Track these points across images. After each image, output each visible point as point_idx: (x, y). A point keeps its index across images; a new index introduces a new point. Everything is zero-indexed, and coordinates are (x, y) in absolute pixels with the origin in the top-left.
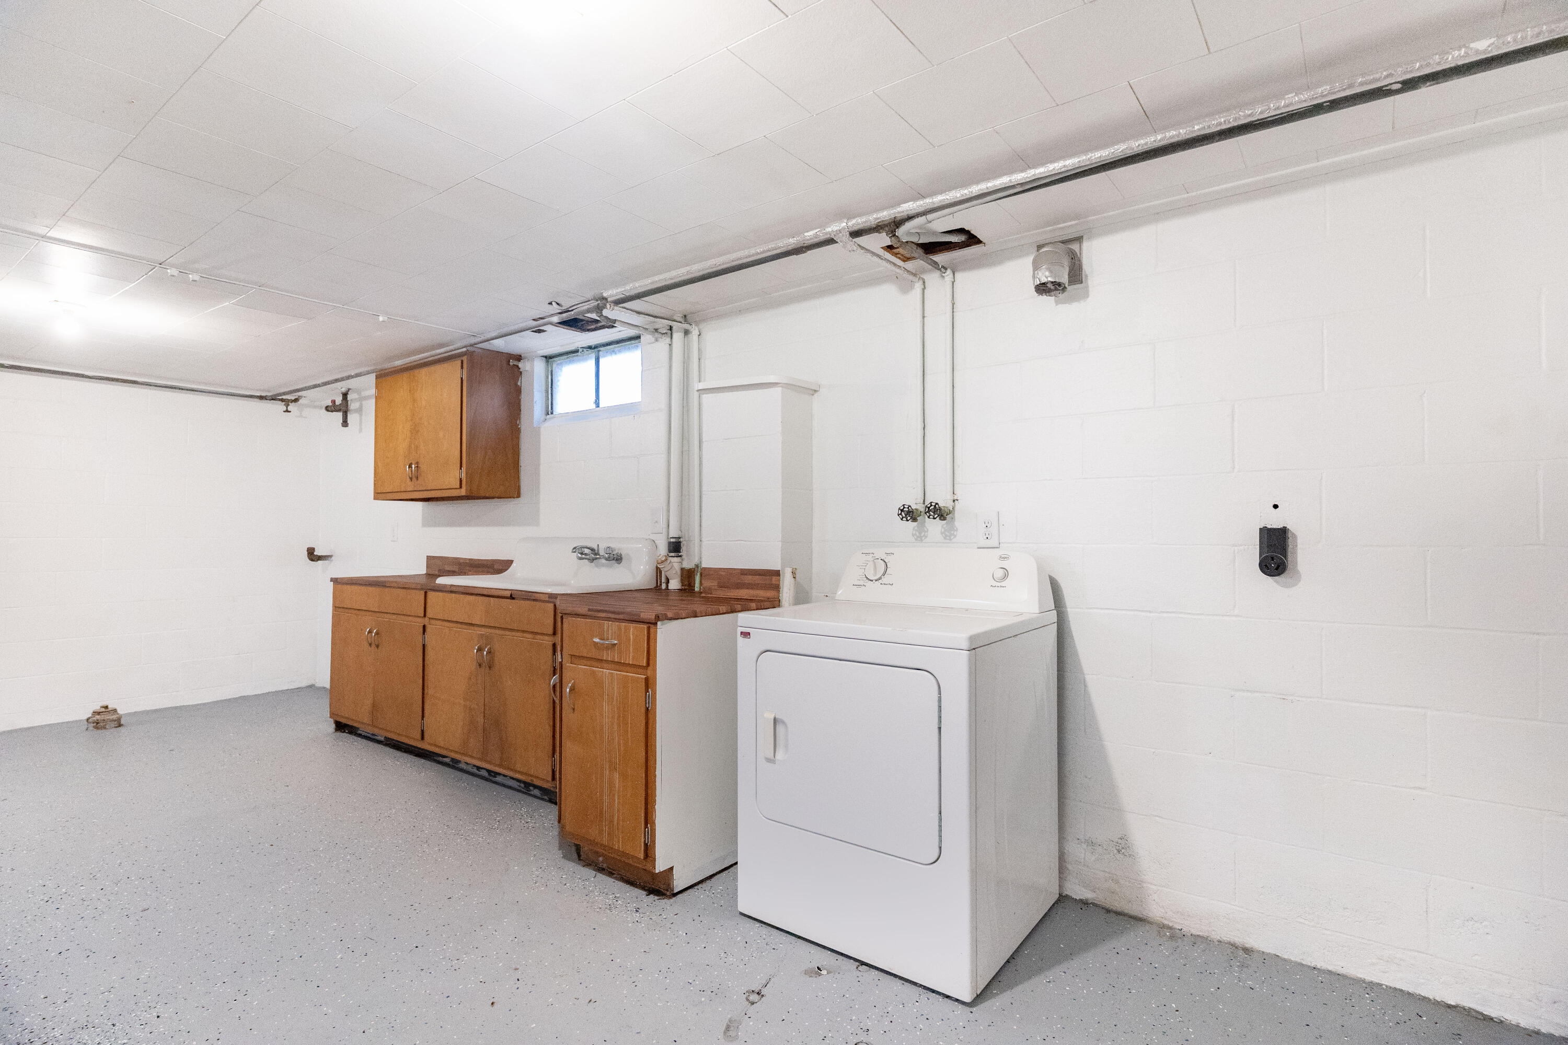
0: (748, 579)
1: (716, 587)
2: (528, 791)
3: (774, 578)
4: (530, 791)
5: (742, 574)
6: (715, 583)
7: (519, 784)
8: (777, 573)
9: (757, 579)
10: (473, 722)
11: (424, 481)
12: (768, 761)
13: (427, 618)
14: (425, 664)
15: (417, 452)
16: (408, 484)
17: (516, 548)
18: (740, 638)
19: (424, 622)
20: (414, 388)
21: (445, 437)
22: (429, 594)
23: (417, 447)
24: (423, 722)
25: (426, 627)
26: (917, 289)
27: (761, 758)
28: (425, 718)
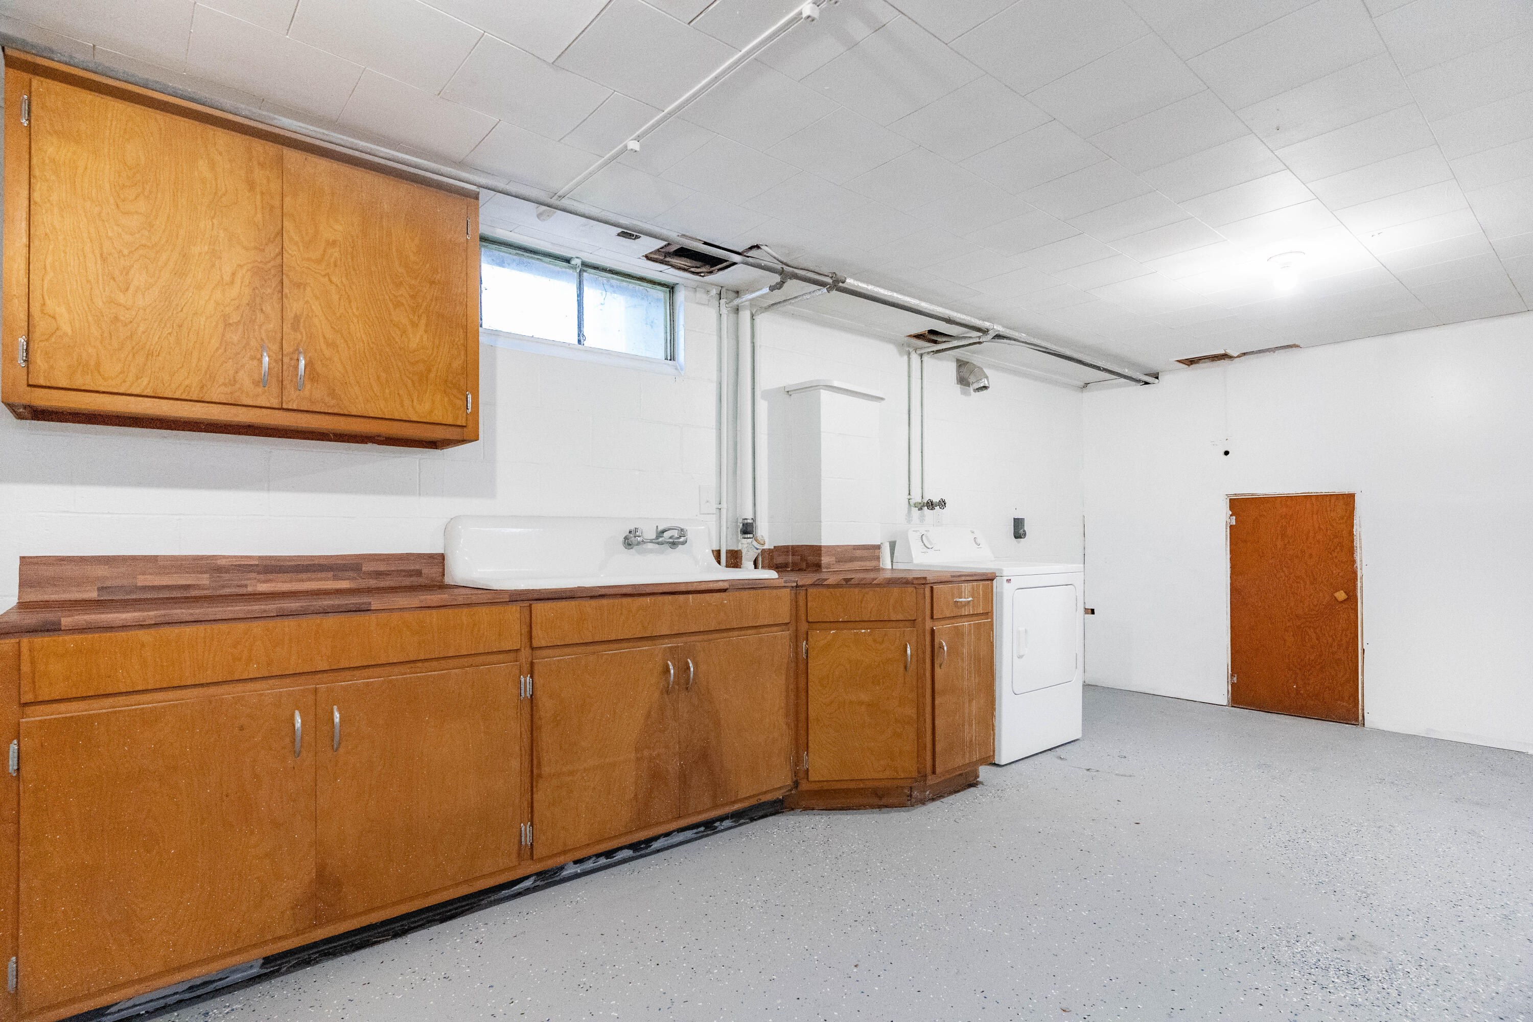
0: (858, 553)
1: (835, 563)
2: (713, 830)
3: (877, 551)
4: (716, 828)
5: (854, 549)
6: (833, 559)
7: (695, 831)
8: (878, 547)
9: (865, 553)
10: (656, 776)
11: (332, 393)
12: (1020, 657)
13: (532, 648)
14: (533, 728)
15: (295, 327)
16: (250, 393)
17: (448, 531)
18: (1006, 584)
19: (525, 654)
20: (275, 186)
21: (415, 325)
22: (538, 607)
23: (297, 318)
24: (526, 828)
25: (532, 664)
26: (906, 358)
27: (1015, 657)
28: (536, 820)
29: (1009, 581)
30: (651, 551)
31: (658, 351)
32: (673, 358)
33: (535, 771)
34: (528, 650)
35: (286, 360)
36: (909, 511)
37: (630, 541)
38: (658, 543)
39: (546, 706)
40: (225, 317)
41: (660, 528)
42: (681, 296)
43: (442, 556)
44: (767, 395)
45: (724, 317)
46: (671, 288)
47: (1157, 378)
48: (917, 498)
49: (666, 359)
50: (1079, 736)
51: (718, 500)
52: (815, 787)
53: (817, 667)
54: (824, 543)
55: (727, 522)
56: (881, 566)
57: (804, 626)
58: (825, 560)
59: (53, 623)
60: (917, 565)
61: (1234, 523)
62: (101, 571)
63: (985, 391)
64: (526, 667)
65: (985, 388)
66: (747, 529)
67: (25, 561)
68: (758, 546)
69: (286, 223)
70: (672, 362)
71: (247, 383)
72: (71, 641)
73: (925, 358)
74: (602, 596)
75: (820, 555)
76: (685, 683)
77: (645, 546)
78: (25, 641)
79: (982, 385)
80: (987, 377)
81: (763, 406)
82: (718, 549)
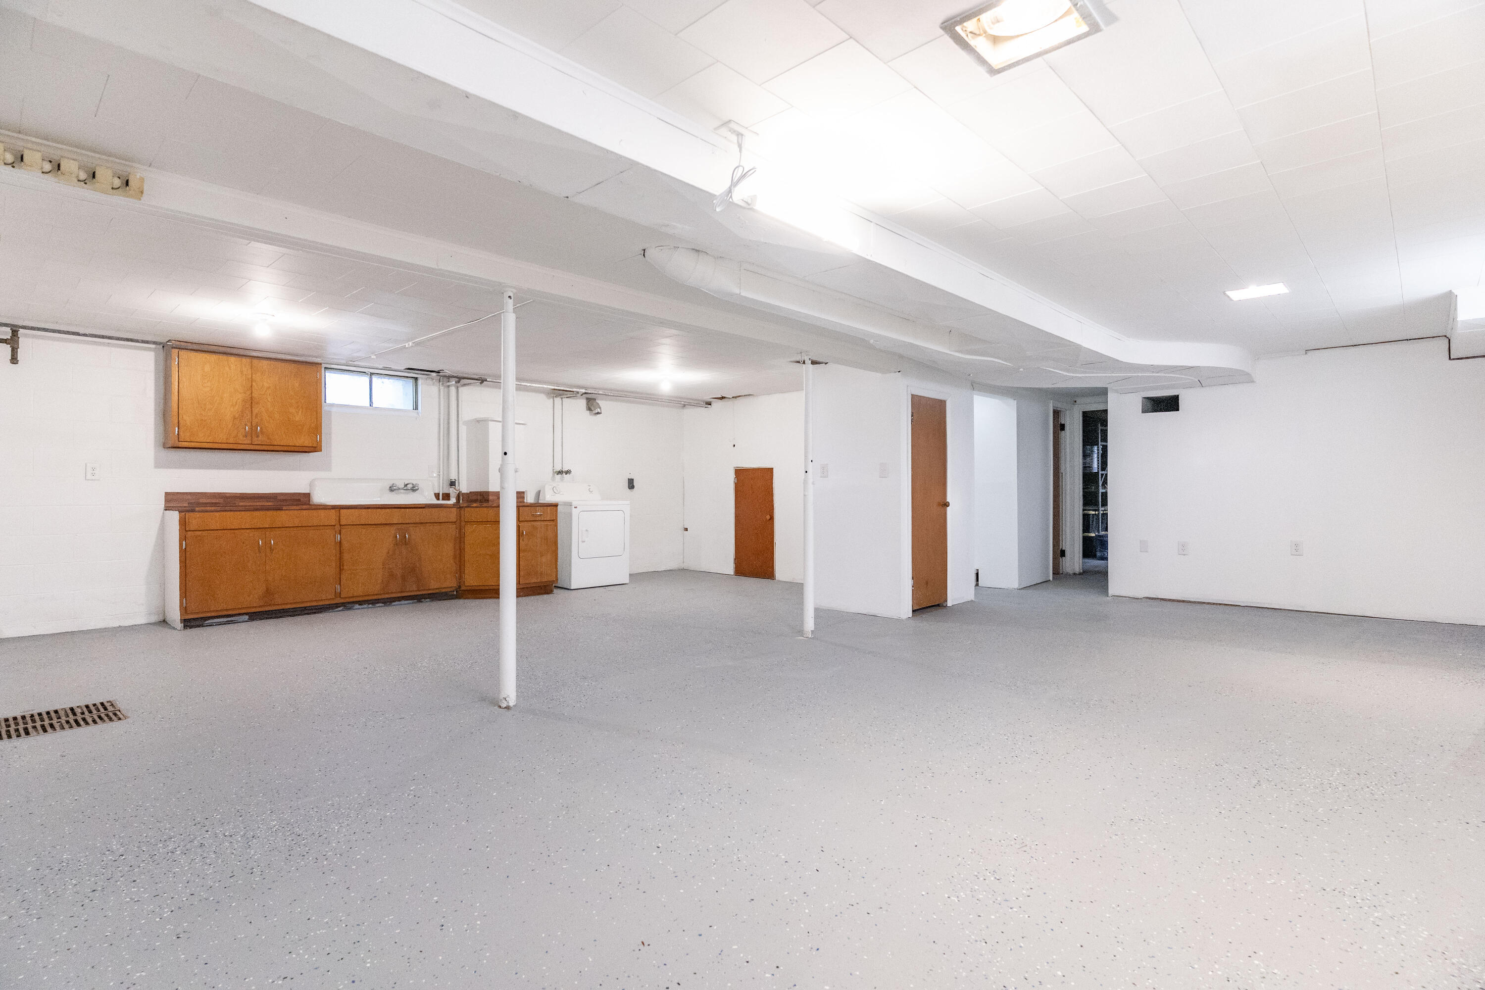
1: (496, 499)
6: (495, 497)
10: (392, 575)
11: (269, 438)
12: (583, 542)
13: (340, 525)
14: (341, 553)
15: (256, 417)
16: (241, 439)
17: (311, 484)
18: (574, 510)
19: (337, 528)
20: (250, 371)
21: (298, 413)
22: (342, 511)
23: (257, 414)
24: (338, 587)
25: (340, 530)
26: (552, 399)
27: (580, 542)
28: (342, 584)
29: (576, 507)
30: (401, 493)
31: (410, 407)
32: (417, 408)
33: (341, 567)
34: (339, 526)
35: (253, 428)
36: (553, 475)
37: (392, 489)
38: (404, 490)
39: (345, 545)
40: (234, 416)
41: (406, 484)
42: (420, 382)
43: (309, 494)
44: (465, 423)
45: (442, 390)
46: (416, 379)
47: (711, 405)
48: (558, 469)
49: (414, 409)
50: (627, 582)
51: (438, 470)
52: (468, 588)
53: (469, 540)
54: (490, 490)
55: (443, 480)
56: (525, 501)
57: (463, 524)
58: (491, 498)
59: (194, 509)
60: (547, 501)
61: (736, 482)
62: (189, 497)
63: (599, 415)
64: (338, 531)
65: (598, 413)
66: (452, 484)
67: (167, 494)
68: (456, 491)
69: (253, 383)
70: (416, 411)
71: (241, 437)
72: (198, 515)
73: (564, 400)
74: (369, 508)
75: (488, 496)
76: (404, 542)
77: (399, 491)
78: (187, 514)
79: (597, 412)
80: (600, 408)
81: (463, 429)
82: (438, 492)
